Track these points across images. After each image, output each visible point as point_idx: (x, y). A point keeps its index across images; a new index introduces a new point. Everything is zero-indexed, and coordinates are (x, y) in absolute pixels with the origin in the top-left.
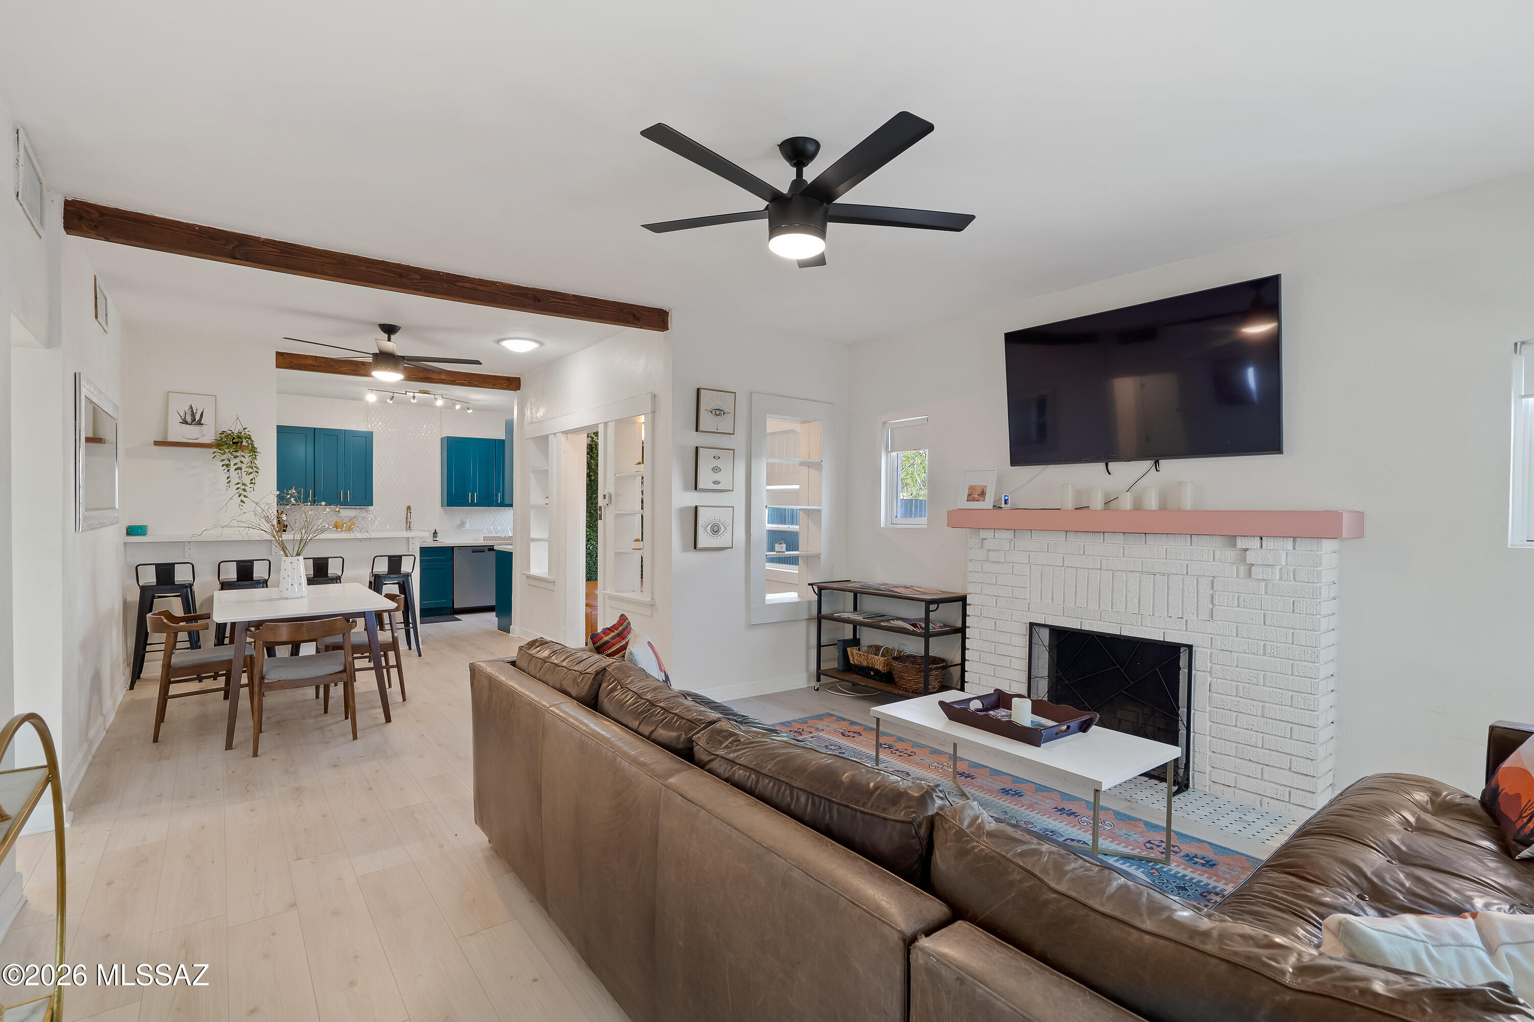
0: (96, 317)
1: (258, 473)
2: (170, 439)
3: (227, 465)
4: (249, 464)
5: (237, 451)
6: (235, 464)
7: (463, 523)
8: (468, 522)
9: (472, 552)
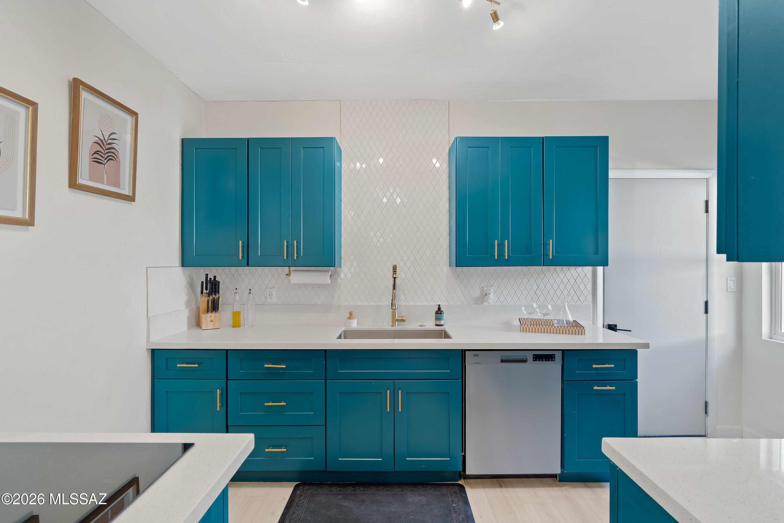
7: (484, 294)
8: (493, 292)
9: (502, 361)
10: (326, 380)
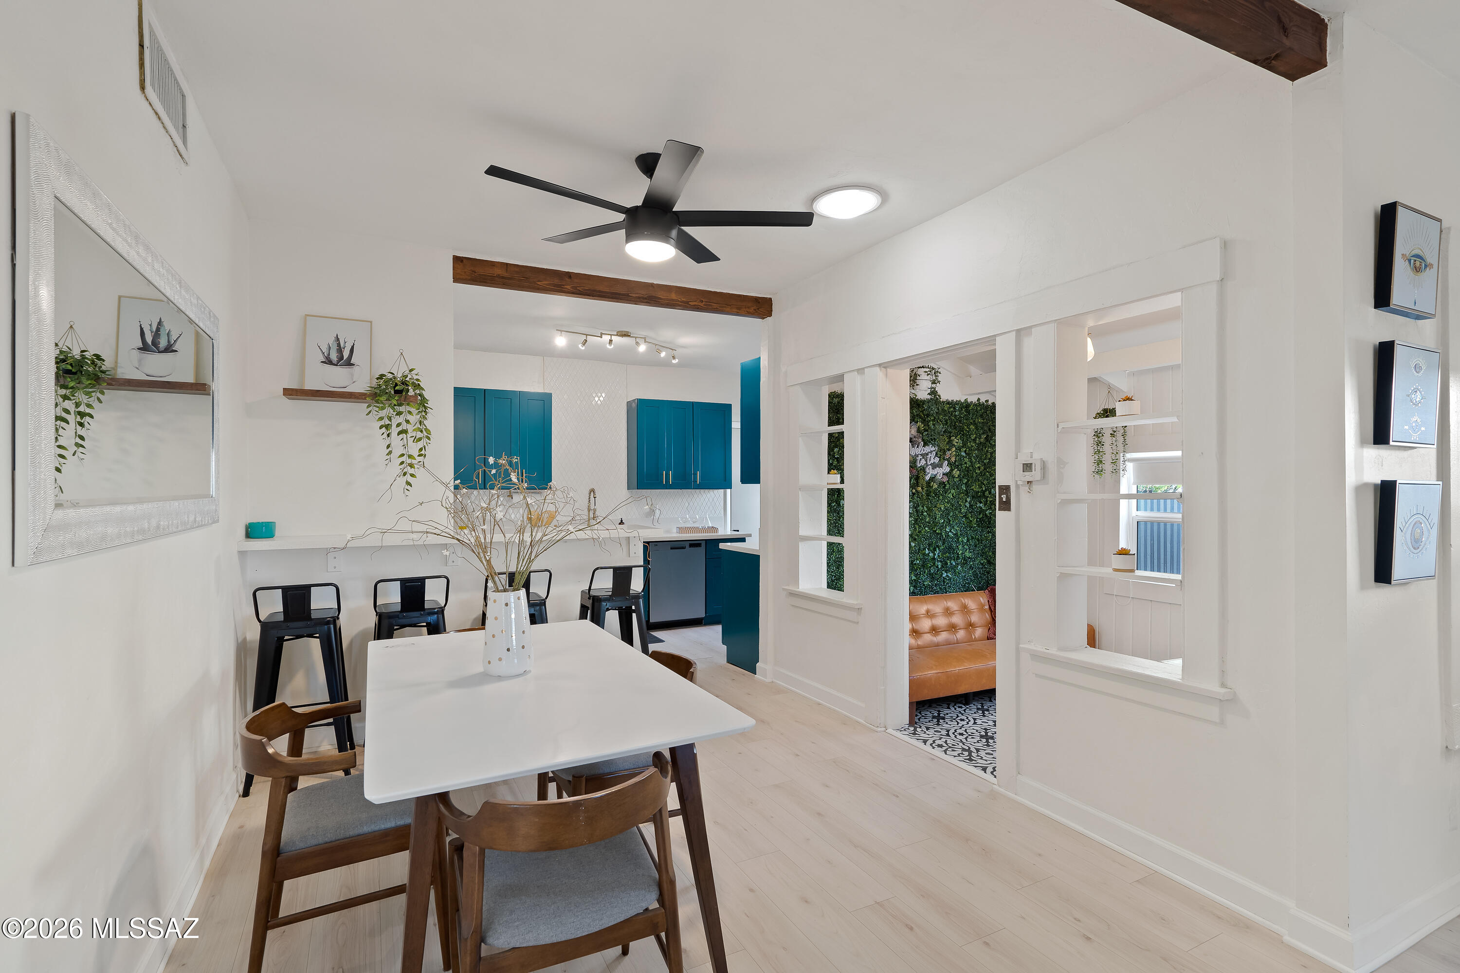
0: (143, 88)
1: (429, 438)
2: (308, 386)
3: (387, 427)
4: (418, 425)
5: (400, 405)
6: (398, 425)
7: (653, 509)
8: (659, 509)
9: (671, 549)
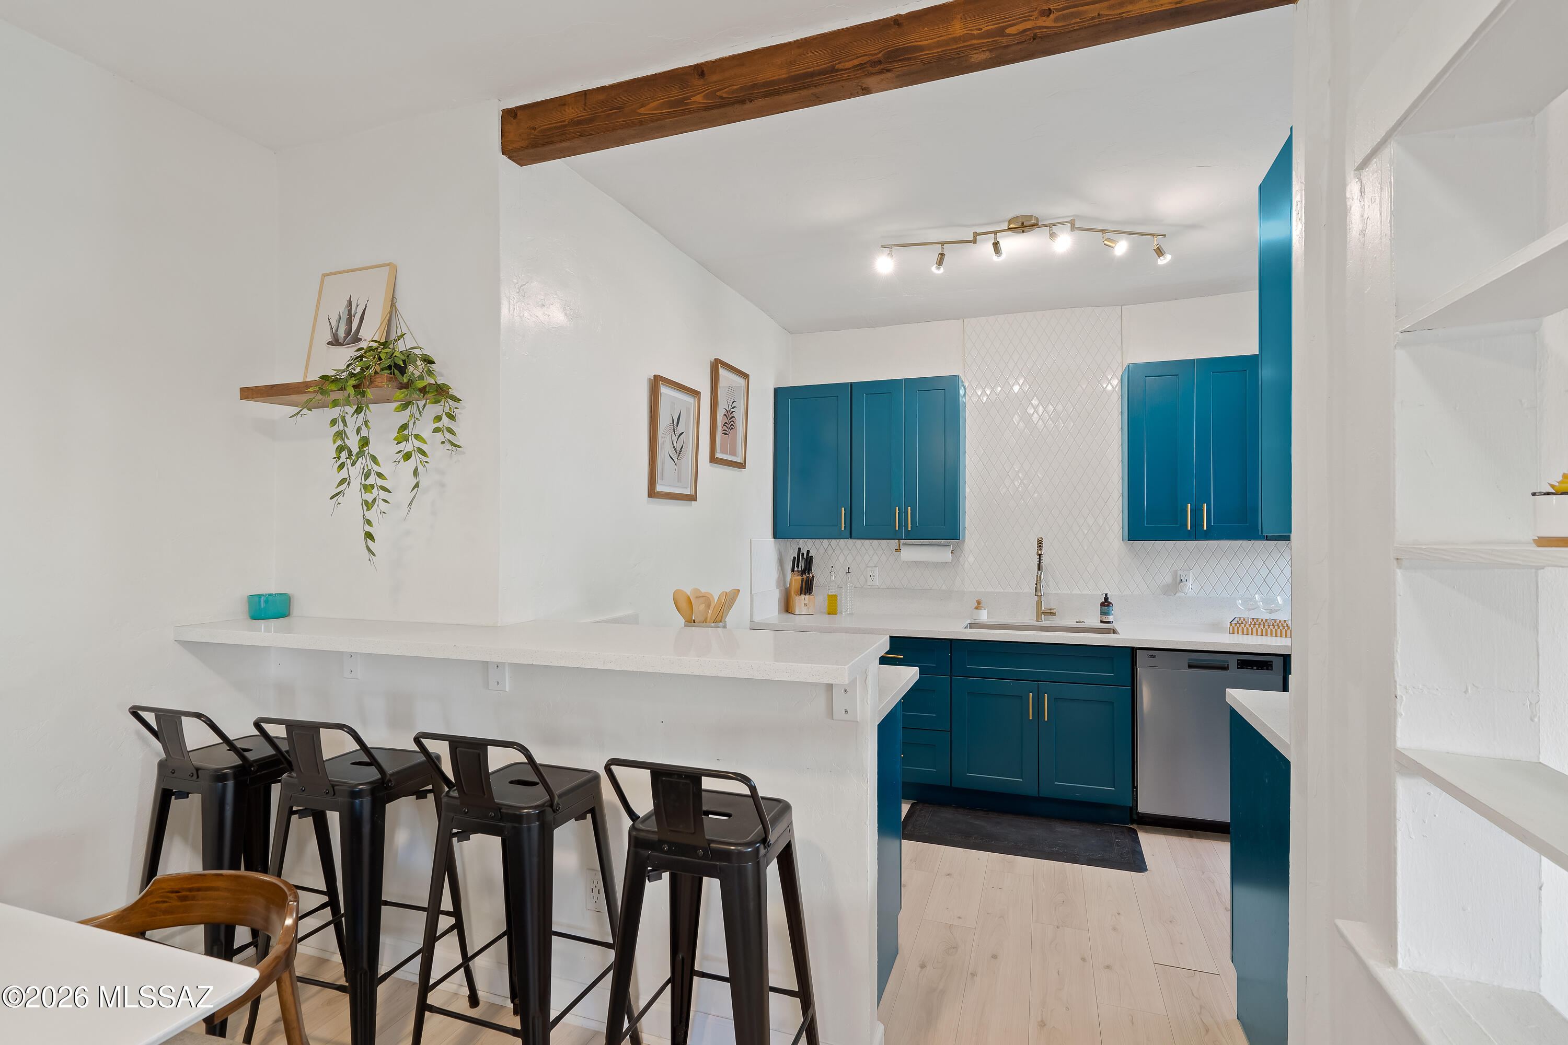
7: (1178, 580)
8: (1193, 578)
9: (1190, 666)
10: (951, 676)
